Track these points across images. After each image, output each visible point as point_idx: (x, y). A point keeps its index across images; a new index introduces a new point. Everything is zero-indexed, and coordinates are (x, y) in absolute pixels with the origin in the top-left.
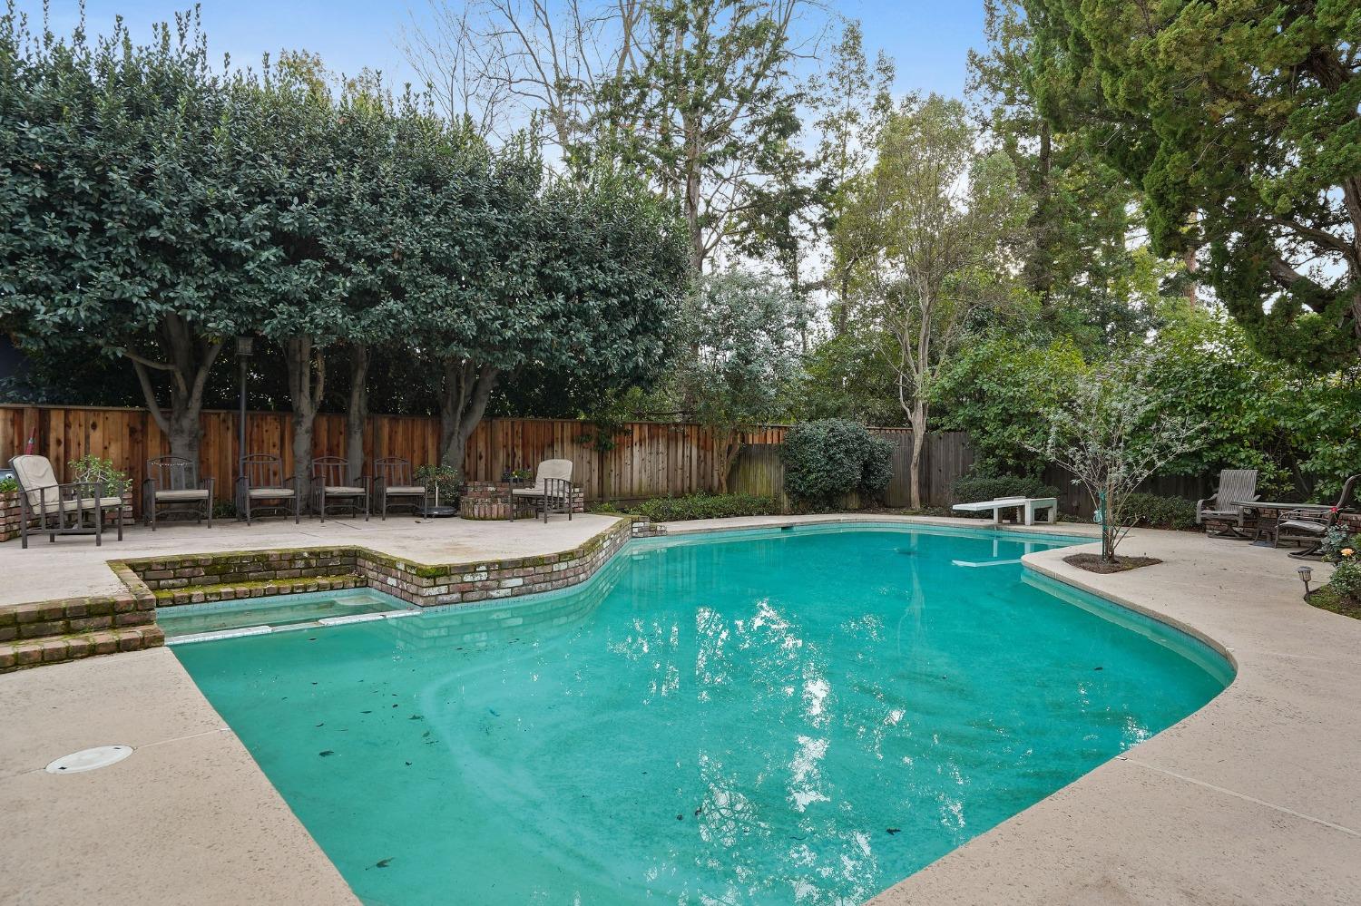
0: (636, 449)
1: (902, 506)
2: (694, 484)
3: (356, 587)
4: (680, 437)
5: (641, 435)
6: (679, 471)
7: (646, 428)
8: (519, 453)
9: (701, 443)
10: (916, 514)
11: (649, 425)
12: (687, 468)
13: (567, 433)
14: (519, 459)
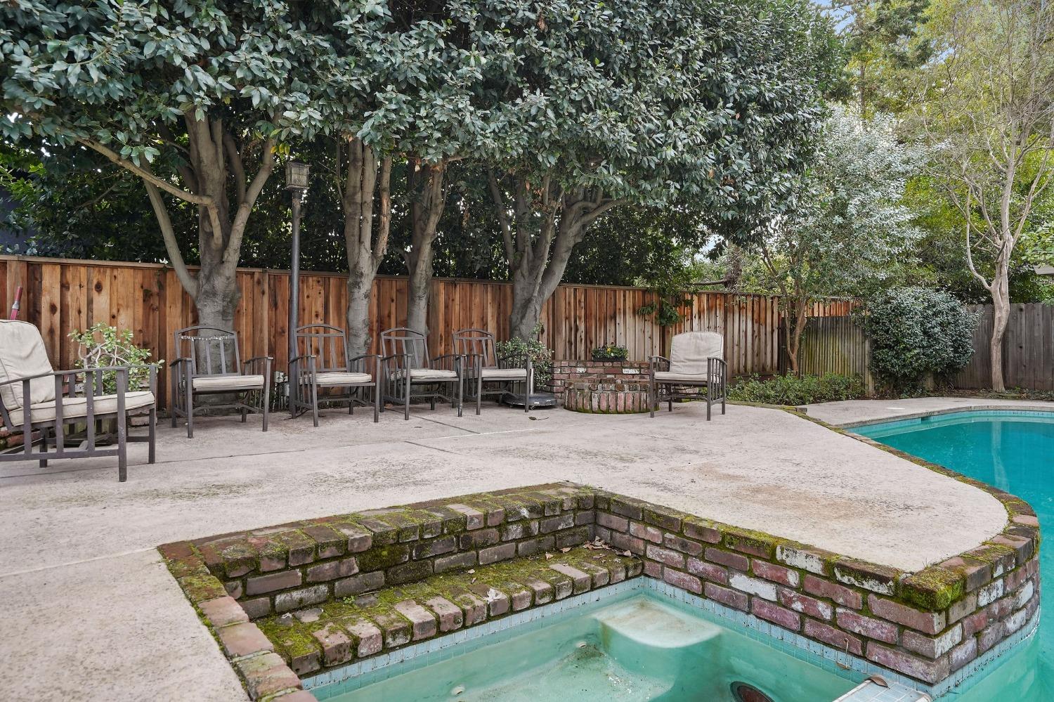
0: (696, 321)
1: (983, 387)
2: (749, 363)
3: (627, 578)
4: (736, 308)
5: (700, 306)
6: (736, 348)
7: (704, 298)
8: (582, 327)
9: (756, 316)
10: (1000, 396)
11: (708, 295)
12: (742, 344)
13: (629, 304)
14: (581, 333)
